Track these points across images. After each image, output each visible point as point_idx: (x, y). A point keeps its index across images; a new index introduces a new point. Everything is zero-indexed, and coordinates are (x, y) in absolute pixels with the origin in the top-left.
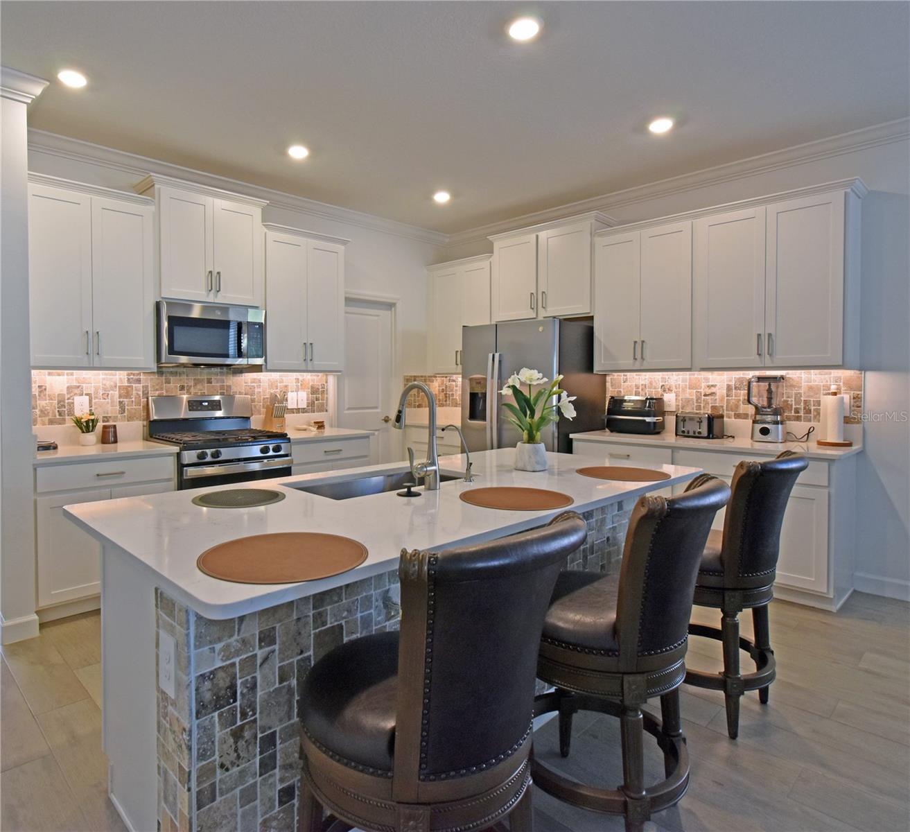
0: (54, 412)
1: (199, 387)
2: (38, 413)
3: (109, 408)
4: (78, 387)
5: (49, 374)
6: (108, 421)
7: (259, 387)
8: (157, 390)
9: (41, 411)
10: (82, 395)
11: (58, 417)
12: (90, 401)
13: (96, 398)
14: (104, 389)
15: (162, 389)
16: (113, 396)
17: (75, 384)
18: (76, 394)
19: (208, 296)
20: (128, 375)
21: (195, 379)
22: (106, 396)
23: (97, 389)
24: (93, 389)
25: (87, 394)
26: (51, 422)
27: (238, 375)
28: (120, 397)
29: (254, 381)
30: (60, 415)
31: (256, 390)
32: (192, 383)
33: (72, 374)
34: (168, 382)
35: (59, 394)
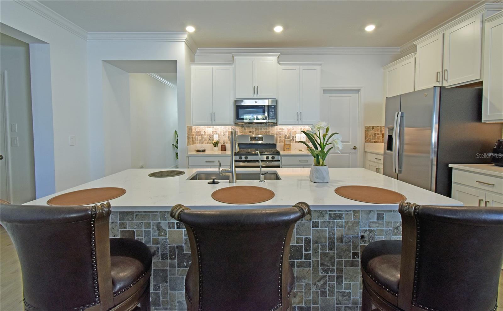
0: (208, 139)
1: (257, 131)
2: (204, 140)
3: (225, 139)
4: (215, 131)
5: (207, 127)
6: (224, 143)
7: (283, 131)
8: (241, 133)
9: (205, 139)
10: (216, 134)
11: (209, 141)
12: (219, 136)
13: (221, 135)
14: (223, 132)
15: (243, 132)
16: (226, 135)
17: (214, 130)
18: (215, 134)
20: (231, 127)
21: (255, 129)
22: (224, 134)
23: (221, 132)
24: (220, 132)
25: (218, 134)
26: (208, 143)
27: (273, 127)
28: (228, 135)
29: (280, 129)
30: (210, 141)
31: (281, 133)
32: (254, 130)
33: (214, 127)
34: (245, 130)
35: (210, 134)
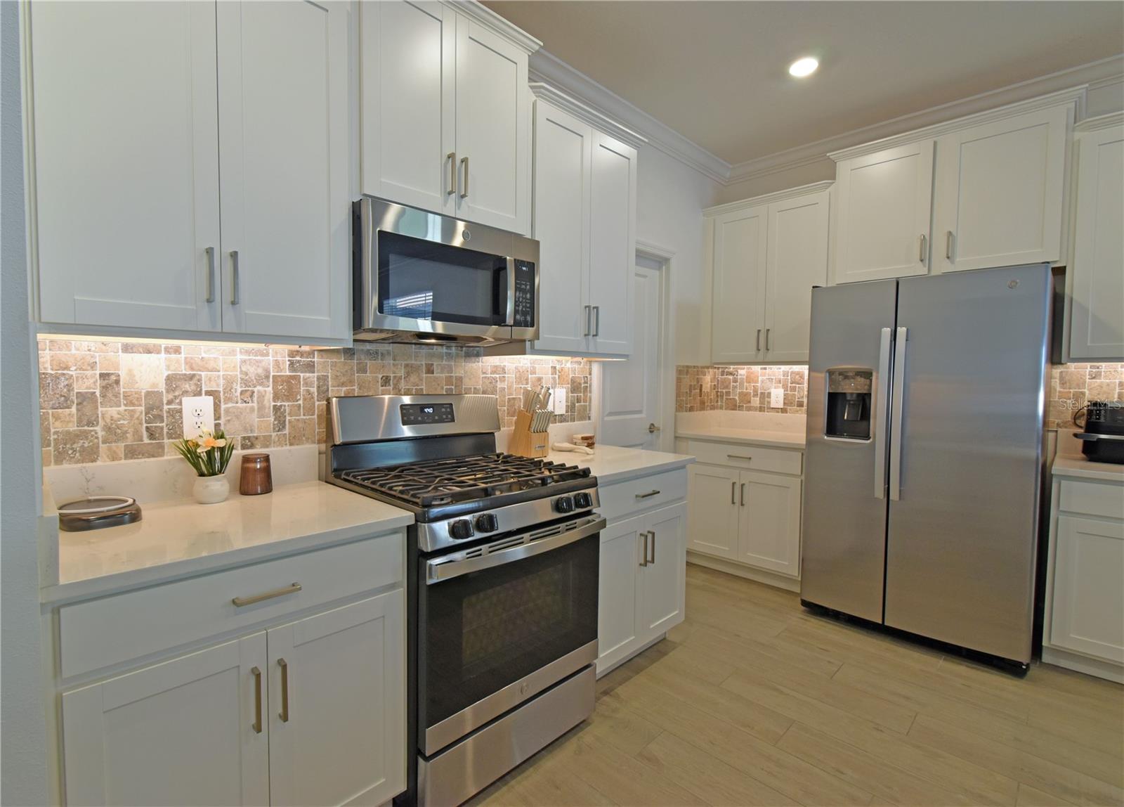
0: (137, 433)
1: (413, 378)
2: (101, 434)
3: (255, 419)
4: (192, 377)
5: (127, 349)
6: (252, 446)
7: (503, 379)
8: (343, 384)
9: (108, 429)
10: (199, 394)
11: (146, 440)
12: (217, 407)
13: (228, 400)
14: (245, 382)
15: (351, 382)
16: (261, 397)
17: (184, 370)
18: (185, 393)
19: (446, 202)
20: (292, 354)
21: (407, 366)
22: (247, 395)
23: (229, 382)
24: (222, 382)
25: (208, 393)
26: (131, 453)
27: (473, 359)
28: (276, 397)
29: (496, 369)
30: (151, 436)
31: (499, 385)
32: (402, 373)
33: (177, 350)
34: (363, 370)
35: (148, 394)
